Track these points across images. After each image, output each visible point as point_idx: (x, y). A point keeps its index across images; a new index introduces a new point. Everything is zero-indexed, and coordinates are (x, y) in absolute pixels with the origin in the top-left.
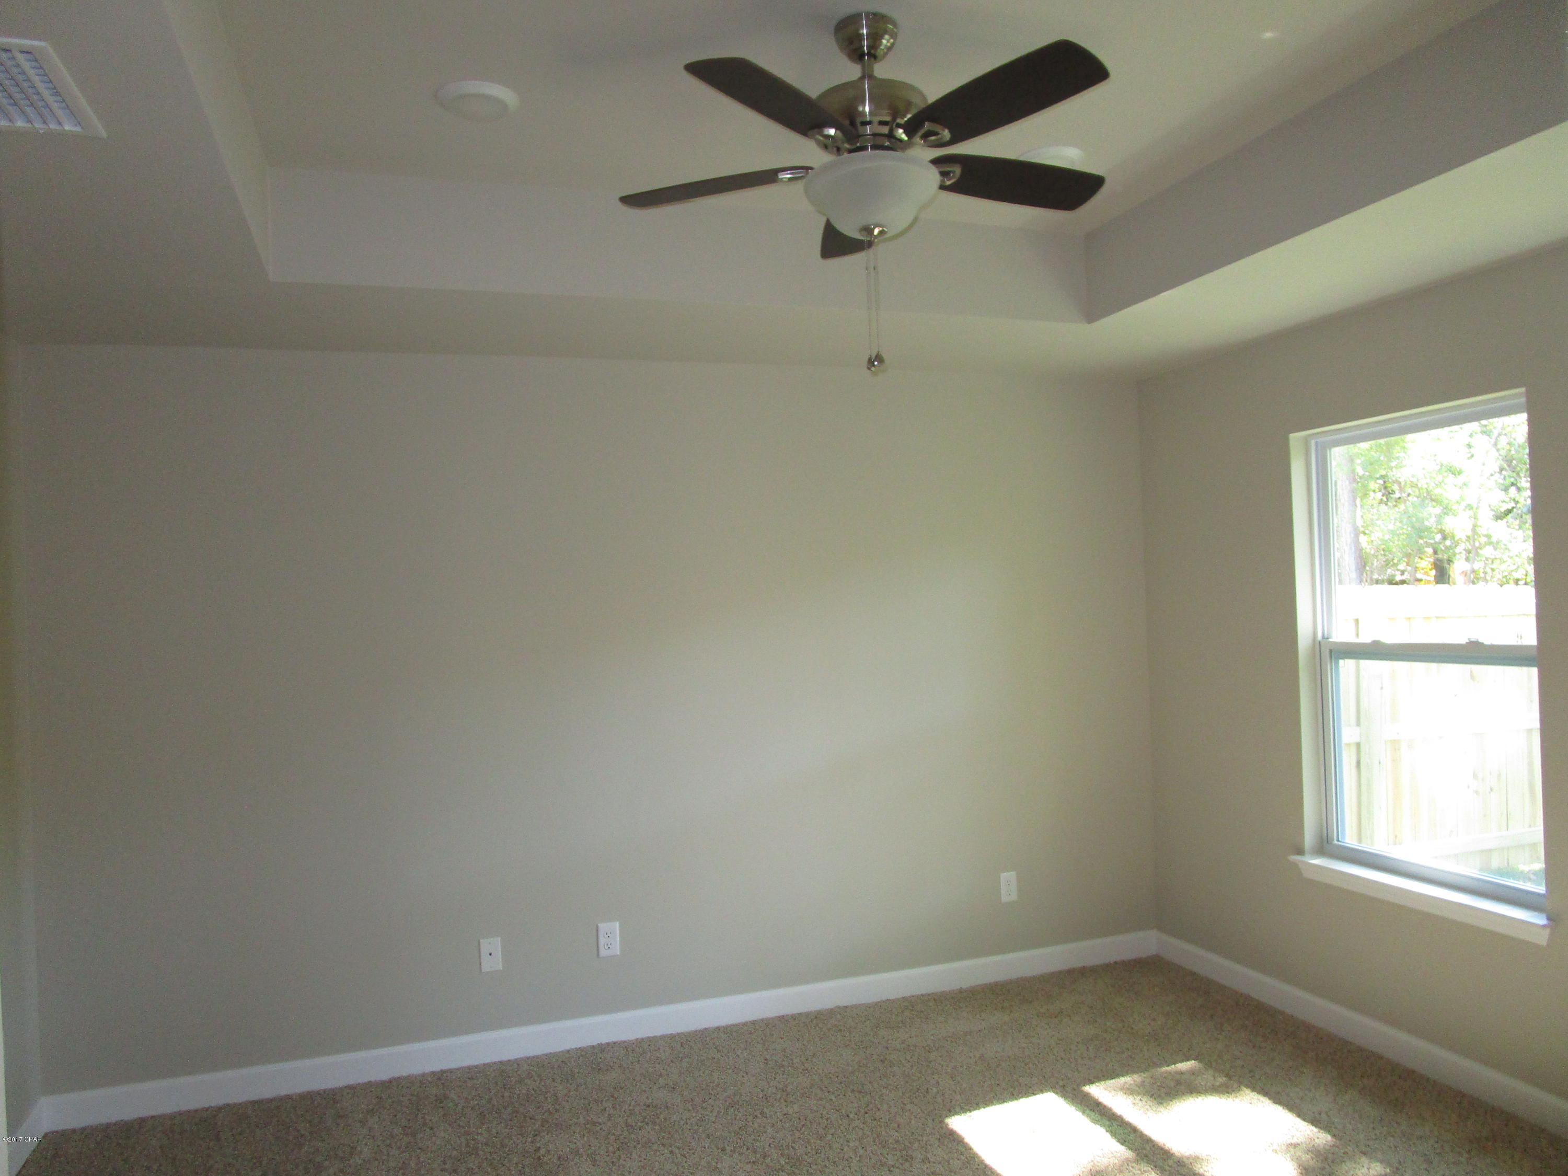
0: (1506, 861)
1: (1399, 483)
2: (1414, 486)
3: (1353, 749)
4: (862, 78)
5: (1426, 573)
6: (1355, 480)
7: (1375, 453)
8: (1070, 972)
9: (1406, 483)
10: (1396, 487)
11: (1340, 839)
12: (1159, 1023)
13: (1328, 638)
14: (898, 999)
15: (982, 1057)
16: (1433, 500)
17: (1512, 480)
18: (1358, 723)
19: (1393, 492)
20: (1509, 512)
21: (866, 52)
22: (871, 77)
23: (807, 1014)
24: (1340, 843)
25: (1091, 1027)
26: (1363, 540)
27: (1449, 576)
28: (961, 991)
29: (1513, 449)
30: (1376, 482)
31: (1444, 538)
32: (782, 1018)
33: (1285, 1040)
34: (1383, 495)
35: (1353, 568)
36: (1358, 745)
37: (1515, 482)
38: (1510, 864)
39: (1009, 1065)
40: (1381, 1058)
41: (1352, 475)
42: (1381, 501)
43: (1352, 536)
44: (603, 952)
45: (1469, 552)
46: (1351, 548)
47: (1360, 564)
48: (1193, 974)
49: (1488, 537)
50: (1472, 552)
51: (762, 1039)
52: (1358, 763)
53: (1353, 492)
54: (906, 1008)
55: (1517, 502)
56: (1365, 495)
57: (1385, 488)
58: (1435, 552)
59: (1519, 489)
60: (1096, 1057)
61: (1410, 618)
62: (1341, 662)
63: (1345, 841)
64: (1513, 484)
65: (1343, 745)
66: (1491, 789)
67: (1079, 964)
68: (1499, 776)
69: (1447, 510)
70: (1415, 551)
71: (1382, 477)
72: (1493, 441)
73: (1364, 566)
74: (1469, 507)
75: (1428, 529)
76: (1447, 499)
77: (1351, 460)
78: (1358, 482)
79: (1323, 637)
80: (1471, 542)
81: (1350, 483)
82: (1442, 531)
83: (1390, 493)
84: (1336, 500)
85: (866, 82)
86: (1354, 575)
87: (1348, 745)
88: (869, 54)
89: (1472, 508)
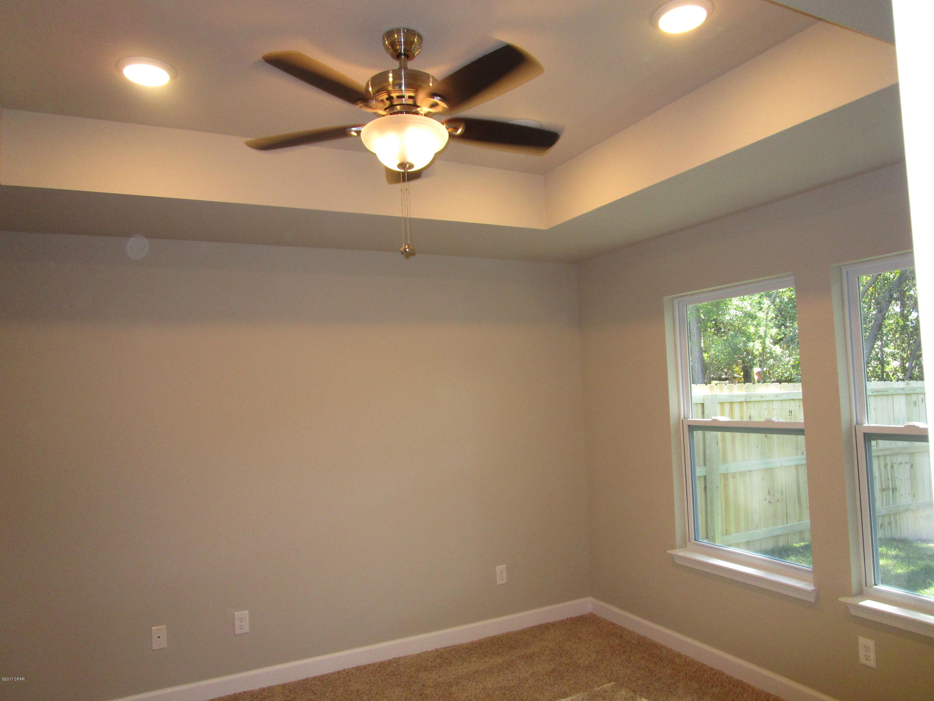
0: (787, 542)
1: (723, 324)
2: (731, 325)
3: (702, 480)
4: (400, 68)
5: (739, 374)
6: (700, 322)
7: (710, 306)
8: (540, 626)
9: (727, 323)
10: (722, 326)
11: (696, 539)
12: (593, 658)
13: (687, 419)
14: (432, 651)
15: (484, 689)
16: (741, 333)
17: (783, 322)
18: (705, 465)
19: (720, 329)
20: (781, 339)
21: (403, 53)
22: (406, 68)
23: (374, 665)
24: (696, 542)
25: (552, 663)
26: (705, 355)
27: (751, 375)
28: (472, 643)
29: (782, 305)
30: (711, 323)
31: (748, 355)
32: (358, 668)
33: (667, 665)
34: (715, 330)
35: (700, 371)
36: (705, 477)
37: (784, 323)
38: (789, 543)
39: (501, 693)
40: (723, 674)
41: (698, 319)
42: (714, 334)
43: (699, 353)
44: (238, 631)
45: (761, 362)
46: (698, 360)
47: (703, 369)
48: (613, 624)
49: (771, 353)
50: (763, 362)
51: (343, 684)
52: (705, 487)
53: (699, 329)
54: (438, 656)
55: (785, 335)
56: (706, 330)
57: (716, 326)
58: (743, 362)
59: (786, 327)
60: (555, 684)
61: (732, 402)
62: (695, 432)
63: (698, 540)
64: (783, 325)
65: (697, 478)
66: (778, 501)
67: (544, 621)
68: (782, 492)
69: (749, 339)
70: (733, 362)
71: (714, 320)
72: (772, 301)
73: (706, 371)
74: (760, 337)
75: (739, 349)
76: (749, 333)
77: (698, 310)
78: (702, 323)
79: (684, 418)
80: (762, 357)
81: (697, 323)
82: (746, 351)
83: (719, 329)
84: (690, 333)
85: (403, 71)
86: (700, 376)
87: (700, 477)
88: (405, 55)
89: (762, 338)
